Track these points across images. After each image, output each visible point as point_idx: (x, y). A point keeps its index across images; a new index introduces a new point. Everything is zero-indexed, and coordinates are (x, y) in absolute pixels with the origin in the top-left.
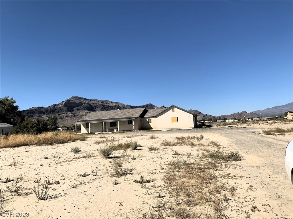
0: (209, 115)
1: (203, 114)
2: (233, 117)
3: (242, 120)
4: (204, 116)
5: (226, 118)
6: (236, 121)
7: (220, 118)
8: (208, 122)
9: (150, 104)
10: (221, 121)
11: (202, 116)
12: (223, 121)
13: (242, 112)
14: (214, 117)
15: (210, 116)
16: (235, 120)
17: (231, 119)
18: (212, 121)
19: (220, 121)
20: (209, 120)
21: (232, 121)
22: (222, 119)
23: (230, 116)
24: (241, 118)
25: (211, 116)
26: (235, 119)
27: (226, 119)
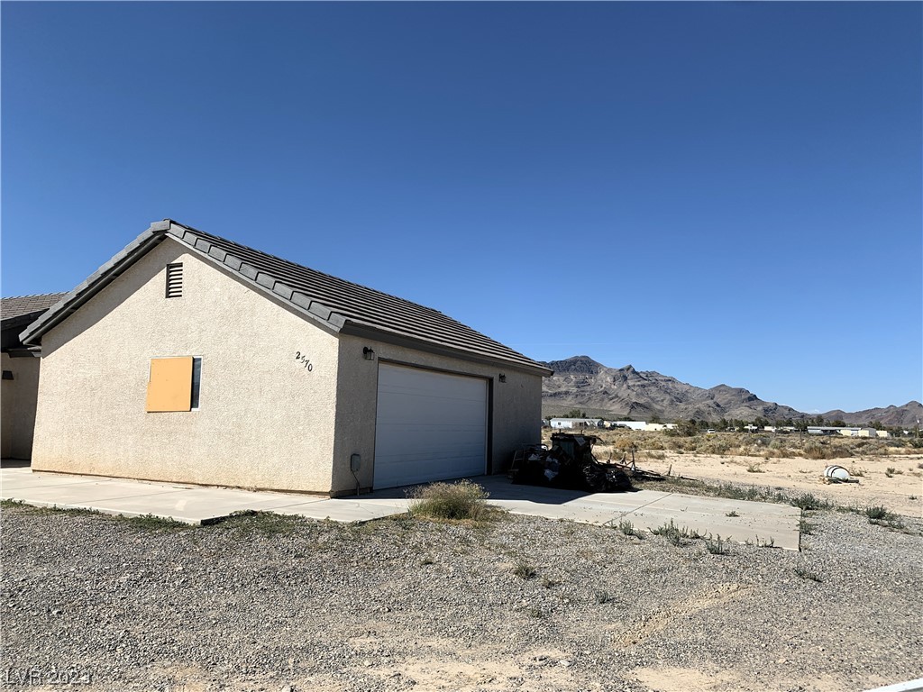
0: (786, 408)
1: (763, 403)
2: (873, 420)
3: (906, 432)
4: (766, 410)
5: (846, 421)
6: (883, 434)
7: (819, 420)
8: (773, 430)
9: (584, 357)
10: (825, 431)
11: (760, 408)
12: (832, 432)
13: (907, 405)
14: (803, 416)
15: (787, 412)
16: (878, 432)
17: (863, 427)
18: (788, 429)
19: (818, 430)
20: (778, 425)
21: (865, 433)
22: (827, 425)
23: (859, 415)
24: (903, 427)
25: (790, 409)
26: (880, 427)
27: (844, 426)
